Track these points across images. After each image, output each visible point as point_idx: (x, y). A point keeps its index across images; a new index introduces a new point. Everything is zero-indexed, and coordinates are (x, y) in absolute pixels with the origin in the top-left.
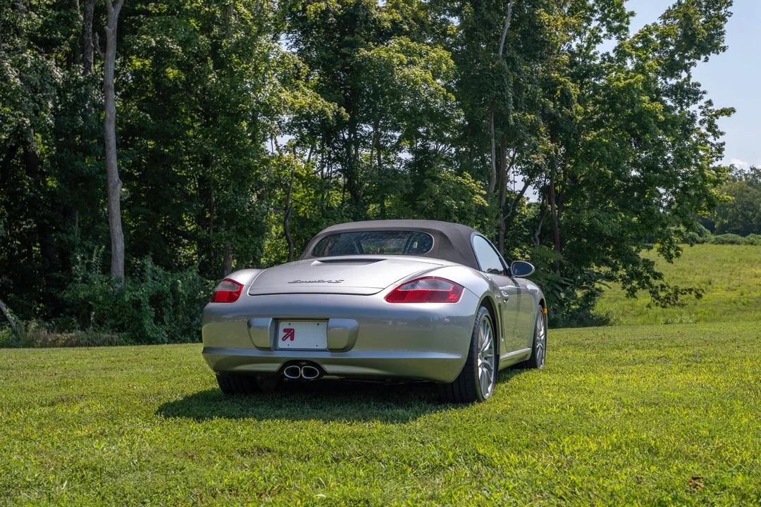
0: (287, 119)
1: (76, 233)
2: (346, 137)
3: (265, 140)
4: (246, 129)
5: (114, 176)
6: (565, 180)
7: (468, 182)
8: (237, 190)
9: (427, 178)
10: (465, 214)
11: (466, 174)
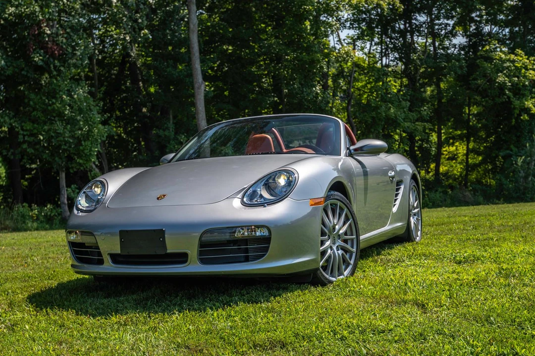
0: (346, 15)
1: (171, 129)
2: (402, 27)
3: (327, 36)
4: (309, 27)
5: (199, 77)
7: (521, 59)
8: (303, 83)
9: (479, 58)
10: (520, 90)
11: (519, 51)
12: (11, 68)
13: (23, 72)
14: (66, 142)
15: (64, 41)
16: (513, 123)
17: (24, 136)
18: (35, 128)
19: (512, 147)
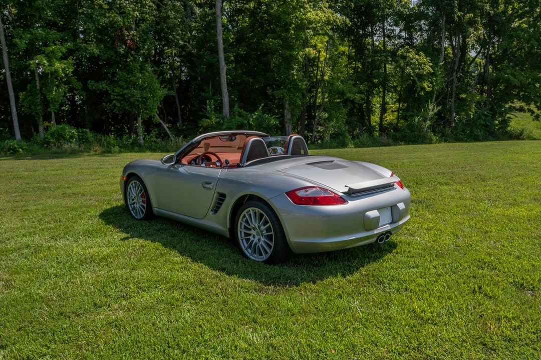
5: (223, 63)
6: (498, 51)
7: (422, 58)
11: (421, 53)
12: (106, 55)
13: (113, 58)
14: (138, 101)
15: (138, 39)
16: (416, 96)
17: (114, 95)
18: (121, 91)
19: (415, 110)
